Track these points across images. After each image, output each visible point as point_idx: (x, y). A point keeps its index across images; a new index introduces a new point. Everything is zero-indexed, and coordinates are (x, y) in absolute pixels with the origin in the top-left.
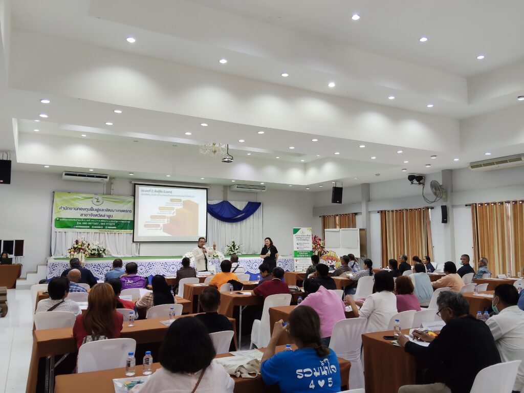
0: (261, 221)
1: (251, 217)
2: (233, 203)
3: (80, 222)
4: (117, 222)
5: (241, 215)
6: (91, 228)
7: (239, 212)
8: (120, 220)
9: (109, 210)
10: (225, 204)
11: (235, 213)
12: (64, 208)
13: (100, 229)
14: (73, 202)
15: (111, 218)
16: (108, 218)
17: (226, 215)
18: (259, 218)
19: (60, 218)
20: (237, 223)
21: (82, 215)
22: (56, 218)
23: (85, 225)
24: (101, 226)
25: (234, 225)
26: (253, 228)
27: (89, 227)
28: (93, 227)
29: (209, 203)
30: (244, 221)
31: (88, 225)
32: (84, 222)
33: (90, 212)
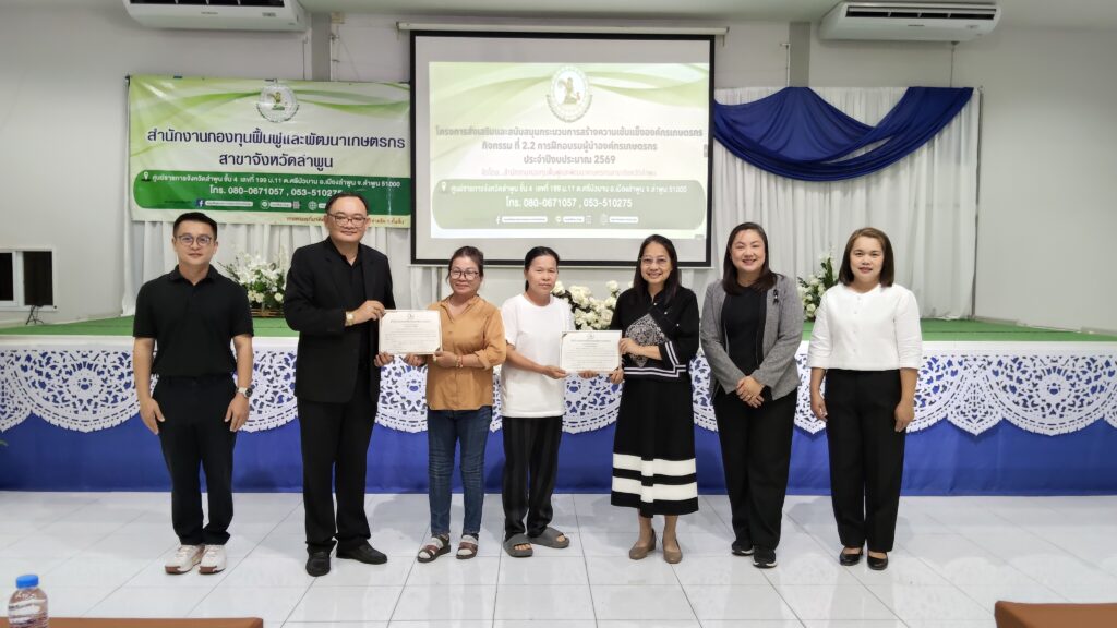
0: (967, 171)
1: (923, 155)
2: (834, 96)
3: (219, 185)
4: (349, 183)
5: (871, 148)
6: (257, 208)
7: (860, 132)
8: (362, 179)
9: (319, 140)
10: (797, 102)
11: (843, 140)
12: (165, 137)
13: (291, 210)
14: (191, 111)
15: (326, 171)
16: (314, 171)
17: (798, 151)
18: (958, 160)
19: (152, 173)
20: (849, 182)
21: (224, 159)
22: (139, 171)
23: (236, 197)
24: (292, 199)
25: (837, 192)
26: (929, 206)
27: (251, 204)
28: (264, 204)
29: (723, 98)
30: (887, 172)
31: (246, 197)
32: (233, 184)
33: (251, 148)
